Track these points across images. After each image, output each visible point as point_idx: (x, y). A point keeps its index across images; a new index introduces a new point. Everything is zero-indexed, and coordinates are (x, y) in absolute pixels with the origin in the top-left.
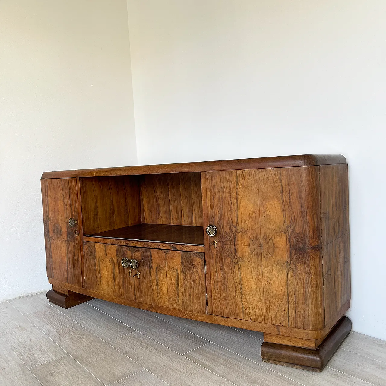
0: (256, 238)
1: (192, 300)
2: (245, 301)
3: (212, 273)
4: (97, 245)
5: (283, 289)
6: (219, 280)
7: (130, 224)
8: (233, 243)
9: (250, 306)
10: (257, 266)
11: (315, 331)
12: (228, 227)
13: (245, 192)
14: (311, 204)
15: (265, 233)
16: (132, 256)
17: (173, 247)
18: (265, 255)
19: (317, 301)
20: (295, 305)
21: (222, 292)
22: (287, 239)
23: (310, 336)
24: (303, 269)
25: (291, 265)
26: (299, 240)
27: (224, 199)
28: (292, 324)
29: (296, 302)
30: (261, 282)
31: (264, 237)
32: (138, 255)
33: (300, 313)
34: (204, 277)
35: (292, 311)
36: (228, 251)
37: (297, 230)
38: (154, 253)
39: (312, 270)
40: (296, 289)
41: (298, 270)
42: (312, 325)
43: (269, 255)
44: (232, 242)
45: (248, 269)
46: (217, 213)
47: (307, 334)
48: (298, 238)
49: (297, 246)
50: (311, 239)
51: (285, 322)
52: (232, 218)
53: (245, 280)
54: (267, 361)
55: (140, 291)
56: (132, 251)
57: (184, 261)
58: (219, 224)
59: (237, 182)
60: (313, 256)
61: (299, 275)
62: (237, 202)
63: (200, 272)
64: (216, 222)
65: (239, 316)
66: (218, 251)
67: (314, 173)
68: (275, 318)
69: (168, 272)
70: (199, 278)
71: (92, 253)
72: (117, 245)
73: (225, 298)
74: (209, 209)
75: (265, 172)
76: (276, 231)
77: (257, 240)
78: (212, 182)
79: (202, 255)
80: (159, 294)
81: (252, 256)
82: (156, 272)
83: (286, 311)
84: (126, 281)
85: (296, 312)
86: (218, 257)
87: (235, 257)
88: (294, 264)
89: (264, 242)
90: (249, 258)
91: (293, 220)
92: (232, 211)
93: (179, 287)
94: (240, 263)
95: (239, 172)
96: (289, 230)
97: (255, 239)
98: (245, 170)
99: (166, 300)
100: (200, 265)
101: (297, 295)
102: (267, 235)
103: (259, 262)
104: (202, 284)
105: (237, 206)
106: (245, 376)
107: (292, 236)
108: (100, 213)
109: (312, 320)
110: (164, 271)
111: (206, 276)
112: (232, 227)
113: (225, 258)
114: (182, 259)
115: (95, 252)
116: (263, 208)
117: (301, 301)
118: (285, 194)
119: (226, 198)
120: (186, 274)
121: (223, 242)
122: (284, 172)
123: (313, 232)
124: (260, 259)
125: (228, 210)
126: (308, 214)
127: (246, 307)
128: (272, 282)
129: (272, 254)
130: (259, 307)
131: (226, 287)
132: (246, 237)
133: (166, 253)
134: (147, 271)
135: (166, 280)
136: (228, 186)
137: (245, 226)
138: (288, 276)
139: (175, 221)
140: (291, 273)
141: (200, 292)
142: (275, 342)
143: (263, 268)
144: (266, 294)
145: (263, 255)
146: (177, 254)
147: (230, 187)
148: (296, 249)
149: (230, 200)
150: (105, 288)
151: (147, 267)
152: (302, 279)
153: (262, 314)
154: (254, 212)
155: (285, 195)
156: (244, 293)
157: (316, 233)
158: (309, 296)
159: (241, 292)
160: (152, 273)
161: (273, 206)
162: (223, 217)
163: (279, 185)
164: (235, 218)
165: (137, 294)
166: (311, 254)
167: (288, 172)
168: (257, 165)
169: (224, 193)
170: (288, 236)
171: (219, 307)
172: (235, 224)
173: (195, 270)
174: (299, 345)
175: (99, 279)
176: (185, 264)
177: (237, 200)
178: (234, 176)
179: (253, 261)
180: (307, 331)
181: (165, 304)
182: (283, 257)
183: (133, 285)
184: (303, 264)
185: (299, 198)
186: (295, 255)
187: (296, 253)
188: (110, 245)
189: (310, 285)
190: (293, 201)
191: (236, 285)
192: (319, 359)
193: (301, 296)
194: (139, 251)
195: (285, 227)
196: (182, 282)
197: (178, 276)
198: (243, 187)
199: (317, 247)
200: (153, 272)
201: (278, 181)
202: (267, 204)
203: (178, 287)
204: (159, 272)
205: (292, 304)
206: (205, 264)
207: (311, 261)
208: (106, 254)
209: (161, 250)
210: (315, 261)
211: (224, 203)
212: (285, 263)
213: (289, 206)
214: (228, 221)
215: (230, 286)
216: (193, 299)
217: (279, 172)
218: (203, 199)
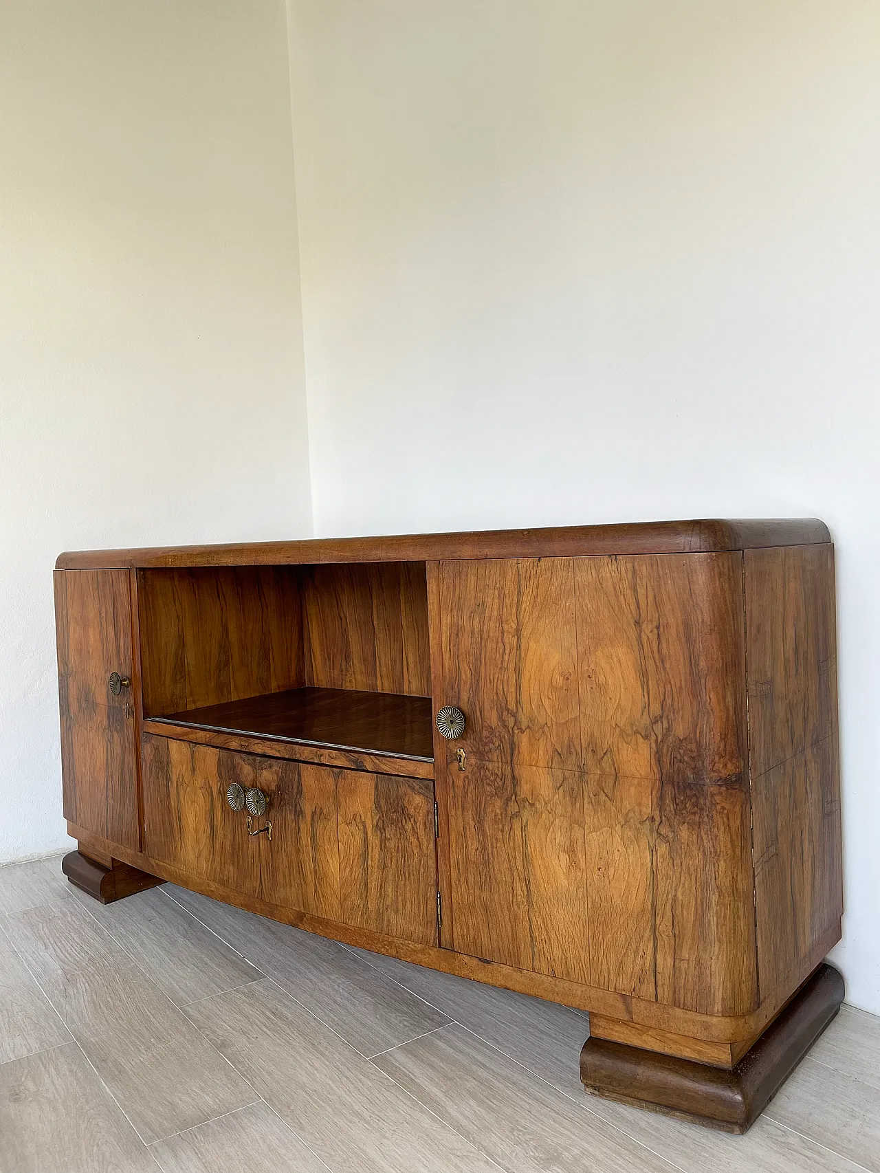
0: (569, 747)
1: (400, 907)
2: (537, 920)
3: (453, 838)
4: (174, 745)
5: (641, 892)
6: (471, 858)
7: (274, 688)
8: (509, 759)
9: (553, 935)
10: (571, 825)
11: (728, 1020)
12: (494, 713)
13: (539, 618)
14: (718, 658)
15: (592, 735)
16: (254, 781)
17: (355, 762)
18: (592, 795)
19: (734, 933)
20: (673, 941)
21: (477, 892)
22: (653, 756)
23: (715, 1032)
24: (695, 841)
25: (662, 825)
26: (686, 758)
27: (485, 636)
28: (665, 993)
29: (677, 933)
30: (580, 869)
31: (591, 745)
32: (268, 776)
33: (685, 966)
34: (432, 846)
35: (665, 959)
36: (495, 780)
37: (680, 730)
38: (309, 776)
39: (722, 844)
40: (675, 896)
41: (682, 843)
42: (720, 1004)
43: (604, 795)
44: (505, 755)
45: (547, 830)
46: (466, 674)
47: (707, 1027)
48: (682, 751)
49: (678, 774)
50: (717, 758)
51: (644, 987)
52: (505, 690)
53: (538, 862)
54: (596, 1092)
55: (273, 872)
56: (254, 768)
57: (382, 803)
58: (472, 704)
59: (519, 592)
60: (723, 805)
61: (683, 856)
62: (519, 647)
63: (421, 833)
64: (464, 697)
65: (523, 959)
66: (470, 777)
67: (726, 570)
68: (618, 973)
69: (342, 827)
70: (421, 850)
71: (163, 764)
72: (221, 748)
73: (486, 908)
74: (446, 662)
75: (593, 567)
76: (622, 731)
77: (571, 753)
78: (454, 590)
79: (428, 786)
80: (320, 884)
81: (557, 796)
82: (312, 826)
83: (649, 956)
84: (239, 844)
85: (677, 961)
86: (470, 795)
87: (513, 797)
88: (670, 826)
89: (588, 757)
90: (549, 802)
91: (669, 701)
92: (507, 669)
93: (369, 871)
94: (526, 814)
95: (525, 563)
96: (658, 728)
97: (565, 748)
98: (539, 560)
99: (336, 903)
100: (421, 815)
101: (678, 911)
102: (599, 741)
103: (576, 814)
104: (426, 867)
105: (519, 657)
106: (527, 1137)
107: (665, 747)
108: (191, 658)
109: (721, 988)
110: (333, 823)
111: (438, 842)
112: (505, 713)
113: (486, 798)
114: (377, 796)
115: (169, 762)
116: (588, 666)
117: (689, 933)
118: (647, 628)
119: (491, 634)
120: (388, 836)
121: (481, 755)
122: (644, 568)
123: (723, 736)
124: (578, 805)
125: (497, 667)
126: (709, 685)
127: (540, 936)
128: (612, 871)
129: (610, 795)
130: (576, 940)
131: (488, 879)
132: (542, 743)
133: (337, 776)
134: (290, 822)
135: (336, 850)
136: (496, 601)
137: (539, 712)
138: (655, 858)
139: (386, 684)
140: (663, 849)
141: (422, 886)
142: (620, 1041)
143: (587, 831)
144: (593, 906)
145: (586, 794)
146: (365, 781)
147: (502, 605)
148: (676, 784)
149: (500, 640)
150: (191, 857)
151: (290, 810)
152: (692, 869)
153: (582, 958)
154: (562, 674)
155: (647, 632)
156: (535, 898)
157: (731, 739)
158: (712, 918)
159: (528, 896)
160: (302, 826)
161: (615, 659)
162: (481, 684)
163: (631, 601)
164: (513, 689)
165: (265, 880)
166: (718, 798)
167: (655, 567)
168: (571, 545)
169: (486, 621)
170: (653, 745)
171: (472, 932)
172: (512, 706)
173: (409, 826)
174: (687, 1053)
175: (177, 835)
176: (384, 809)
177: (519, 639)
178: (511, 574)
179: (559, 811)
180: (705, 1018)
181: (332, 911)
182: (640, 805)
183: (256, 854)
184: (696, 827)
185: (683, 640)
186: (674, 798)
187: (677, 795)
188: (202, 748)
189: (714, 886)
190: (668, 648)
191: (515, 874)
192: (739, 1098)
193: (688, 917)
194: (271, 766)
195: (645, 721)
196: (377, 856)
197: (366, 840)
198: (534, 605)
199: (736, 781)
200: (305, 827)
201: (629, 592)
202: (599, 653)
203: (366, 870)
204: (319, 828)
205: (665, 937)
206: (436, 812)
207: (718, 819)
208: (194, 769)
209: (324, 768)
210: (728, 819)
211: (486, 647)
212: (647, 821)
213: (657, 661)
214: (495, 698)
215: (498, 876)
216: (404, 906)
217: (629, 566)
218: (431, 635)
